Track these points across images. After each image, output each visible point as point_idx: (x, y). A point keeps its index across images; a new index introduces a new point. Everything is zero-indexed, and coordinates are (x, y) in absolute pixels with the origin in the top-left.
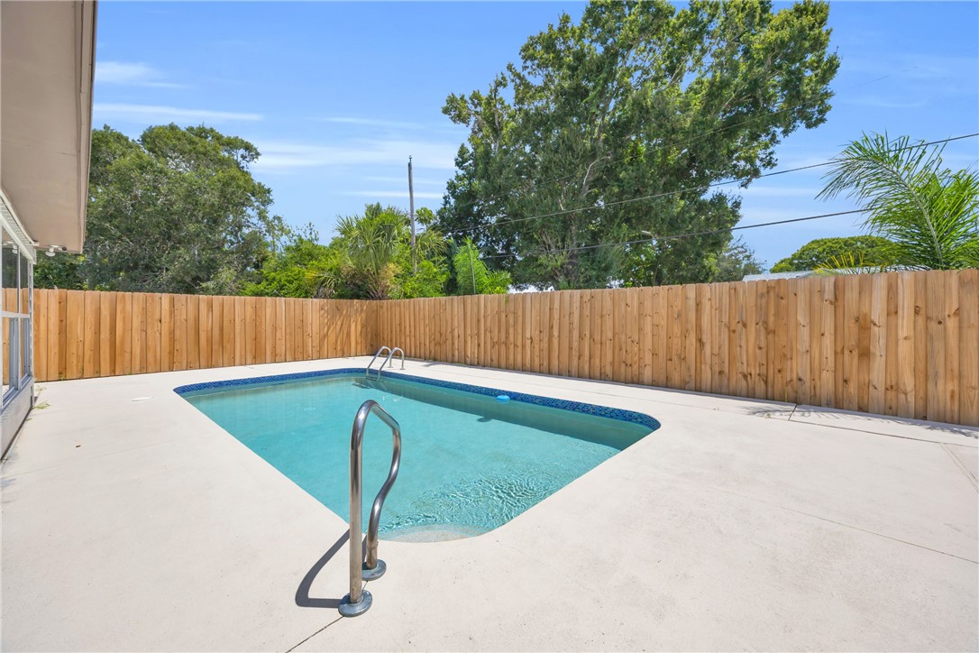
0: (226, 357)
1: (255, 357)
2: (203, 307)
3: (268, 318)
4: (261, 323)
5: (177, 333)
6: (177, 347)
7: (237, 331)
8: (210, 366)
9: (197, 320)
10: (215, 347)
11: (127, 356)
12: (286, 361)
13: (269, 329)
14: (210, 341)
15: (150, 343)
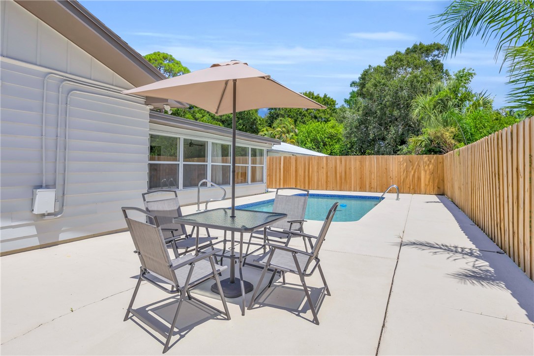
0: (347, 186)
1: (361, 188)
2: (338, 162)
3: (367, 167)
4: (363, 169)
5: (329, 173)
6: (329, 180)
7: (352, 173)
8: (340, 190)
9: (336, 167)
10: (343, 181)
11: (313, 182)
12: (377, 192)
13: (368, 173)
14: (341, 177)
15: (320, 177)
